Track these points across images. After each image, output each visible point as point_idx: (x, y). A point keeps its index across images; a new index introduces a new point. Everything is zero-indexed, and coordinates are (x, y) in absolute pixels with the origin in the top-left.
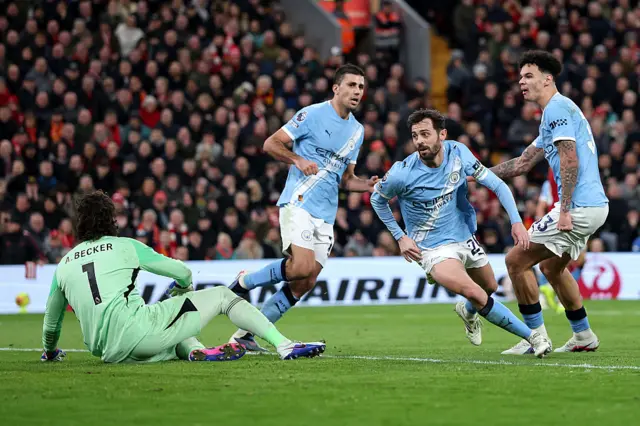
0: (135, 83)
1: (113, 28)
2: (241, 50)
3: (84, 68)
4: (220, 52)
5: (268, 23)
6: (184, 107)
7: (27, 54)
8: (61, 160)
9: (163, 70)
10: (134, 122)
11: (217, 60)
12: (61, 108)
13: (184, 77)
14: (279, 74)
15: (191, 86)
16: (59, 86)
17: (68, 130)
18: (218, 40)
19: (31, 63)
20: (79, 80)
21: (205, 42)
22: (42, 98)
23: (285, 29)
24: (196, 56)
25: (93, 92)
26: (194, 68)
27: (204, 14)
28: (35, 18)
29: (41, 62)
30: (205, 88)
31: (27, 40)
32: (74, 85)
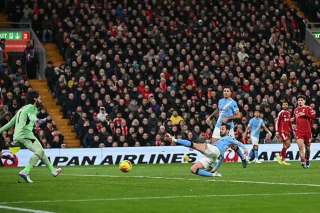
0: (241, 75)
1: (237, 53)
2: (285, 61)
3: (222, 69)
4: (277, 62)
5: (298, 50)
6: (260, 84)
7: (202, 64)
8: (210, 106)
9: (253, 70)
10: (240, 90)
11: (276, 65)
12: (212, 85)
13: (261, 72)
14: (299, 70)
15: (264, 76)
16: (212, 76)
17: (214, 93)
18: (276, 57)
19: (203, 67)
20: (220, 74)
21: (271, 58)
22: (205, 81)
23: (304, 52)
24: (267, 64)
25: (225, 79)
26: (266, 68)
27: (273, 47)
28: (206, 50)
29: (206, 67)
30: (269, 77)
31: (202, 59)
32: (217, 76)
